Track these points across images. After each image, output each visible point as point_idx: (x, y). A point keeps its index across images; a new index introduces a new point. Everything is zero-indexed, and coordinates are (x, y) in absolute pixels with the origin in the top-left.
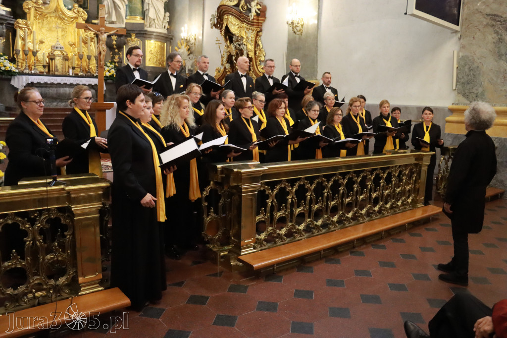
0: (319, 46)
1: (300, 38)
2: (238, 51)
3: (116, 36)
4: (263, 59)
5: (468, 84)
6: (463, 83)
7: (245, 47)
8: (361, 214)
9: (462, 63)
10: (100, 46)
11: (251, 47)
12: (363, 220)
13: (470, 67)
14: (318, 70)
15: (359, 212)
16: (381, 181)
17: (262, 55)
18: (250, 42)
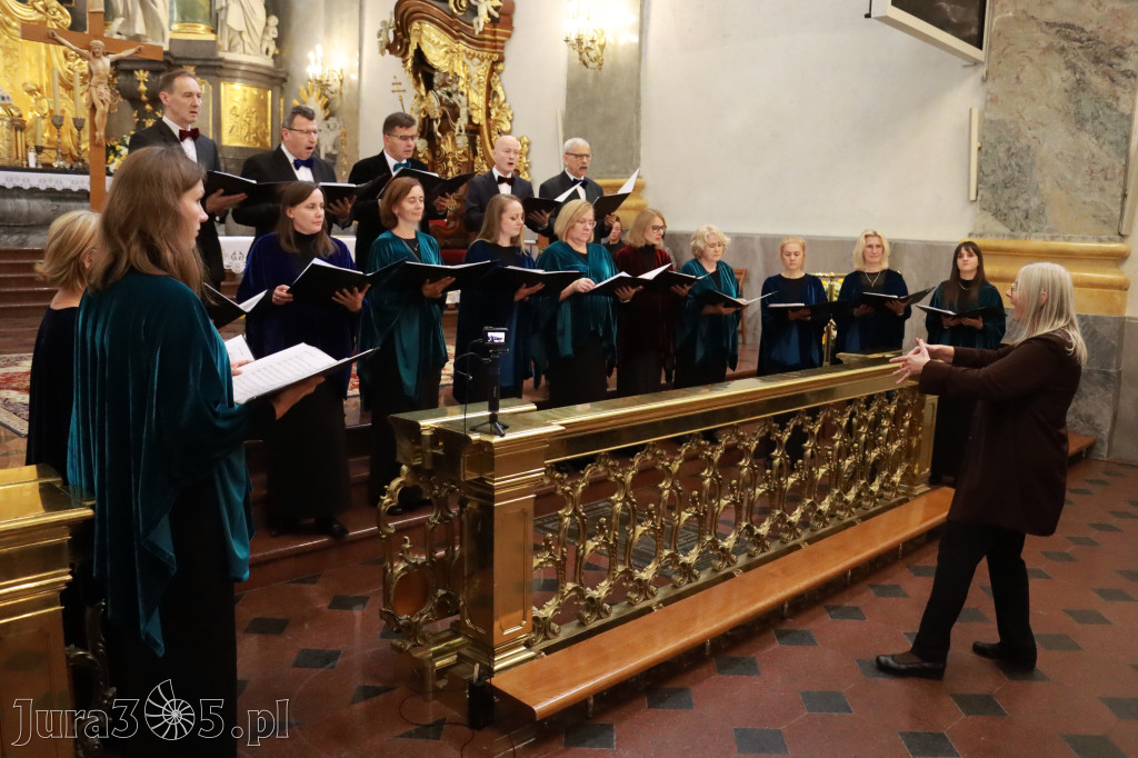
0: (642, 94)
1: (596, 78)
2: (445, 109)
3: (147, 73)
4: (506, 127)
5: (1006, 187)
6: (994, 185)
7: (464, 99)
8: (790, 523)
9: (991, 138)
10: (93, 89)
11: (478, 99)
12: (794, 538)
13: (1009, 149)
14: (642, 154)
15: (785, 520)
16: (835, 437)
17: (504, 119)
18: (476, 88)
